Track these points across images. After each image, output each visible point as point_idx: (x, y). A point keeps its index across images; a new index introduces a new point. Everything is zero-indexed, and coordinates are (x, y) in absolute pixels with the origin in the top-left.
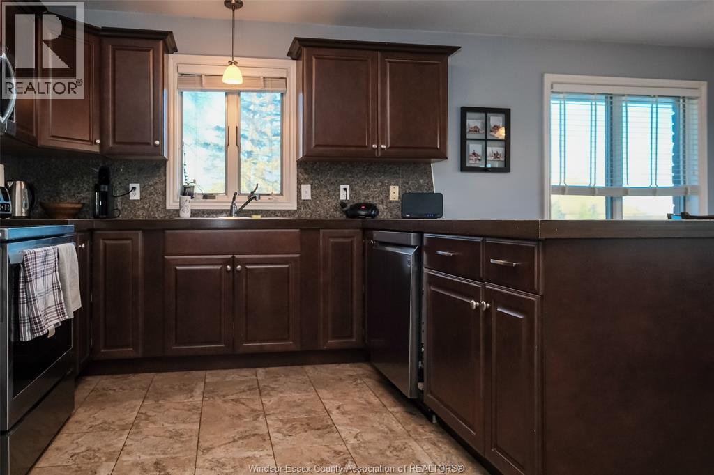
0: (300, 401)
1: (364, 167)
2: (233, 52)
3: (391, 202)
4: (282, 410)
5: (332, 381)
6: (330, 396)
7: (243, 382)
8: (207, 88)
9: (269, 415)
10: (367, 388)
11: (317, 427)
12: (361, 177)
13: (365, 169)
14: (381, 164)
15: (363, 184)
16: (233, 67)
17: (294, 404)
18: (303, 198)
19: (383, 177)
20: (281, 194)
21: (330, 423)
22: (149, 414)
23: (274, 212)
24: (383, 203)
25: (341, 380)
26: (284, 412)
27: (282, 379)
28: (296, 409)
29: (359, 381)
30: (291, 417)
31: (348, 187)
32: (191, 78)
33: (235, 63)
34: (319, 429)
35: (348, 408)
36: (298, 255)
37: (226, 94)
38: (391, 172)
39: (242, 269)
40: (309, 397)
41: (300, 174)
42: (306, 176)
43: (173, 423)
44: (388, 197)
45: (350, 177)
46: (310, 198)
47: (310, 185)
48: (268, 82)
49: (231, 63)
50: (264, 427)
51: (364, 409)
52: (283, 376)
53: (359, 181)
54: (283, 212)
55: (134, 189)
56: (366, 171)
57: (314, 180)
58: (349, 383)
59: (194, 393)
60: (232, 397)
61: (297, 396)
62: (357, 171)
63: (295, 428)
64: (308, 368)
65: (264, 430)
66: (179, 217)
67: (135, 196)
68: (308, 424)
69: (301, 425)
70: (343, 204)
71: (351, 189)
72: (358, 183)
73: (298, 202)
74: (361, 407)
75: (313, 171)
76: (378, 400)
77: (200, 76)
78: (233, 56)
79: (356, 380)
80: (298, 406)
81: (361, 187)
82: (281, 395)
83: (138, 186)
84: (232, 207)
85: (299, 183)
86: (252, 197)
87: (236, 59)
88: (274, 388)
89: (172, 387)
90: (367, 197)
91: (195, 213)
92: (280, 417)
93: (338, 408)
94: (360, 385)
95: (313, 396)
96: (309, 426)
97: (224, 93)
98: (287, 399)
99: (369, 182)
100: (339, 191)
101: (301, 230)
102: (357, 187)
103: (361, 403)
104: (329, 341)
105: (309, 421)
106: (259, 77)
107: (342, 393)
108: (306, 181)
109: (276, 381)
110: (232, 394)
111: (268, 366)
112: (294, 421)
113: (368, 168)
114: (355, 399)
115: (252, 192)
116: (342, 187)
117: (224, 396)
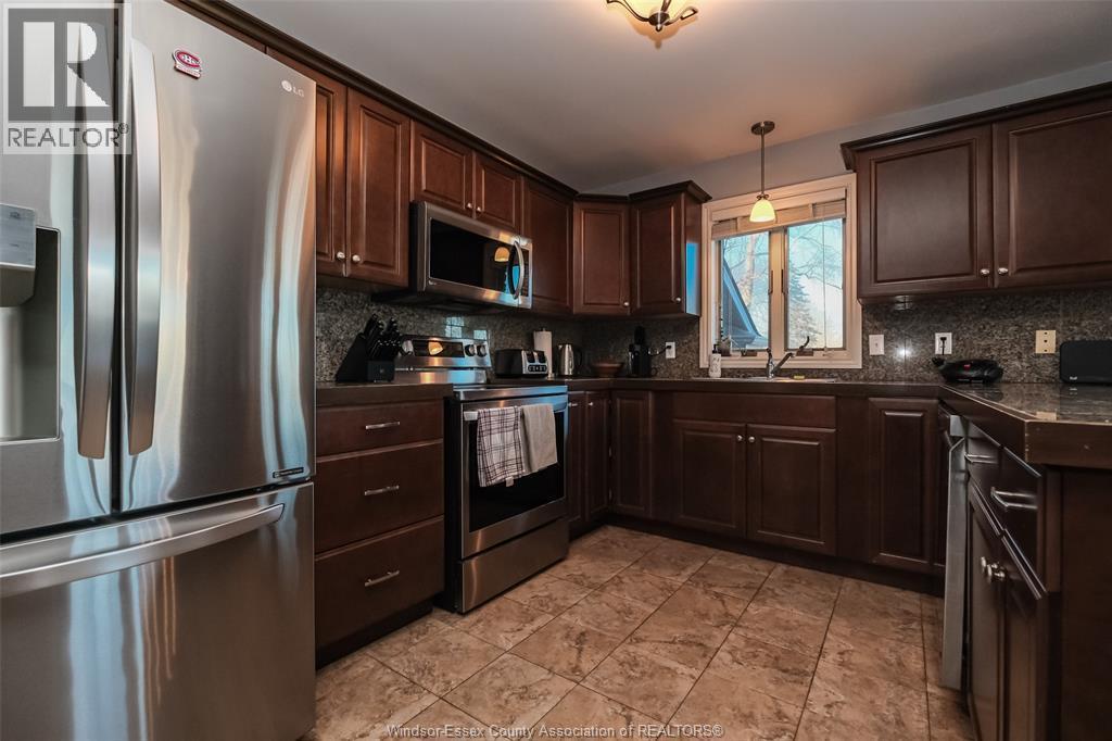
0: (795, 624)
1: (982, 304)
2: (763, 184)
3: (1038, 356)
4: (760, 627)
5: (868, 611)
6: (847, 631)
7: (746, 575)
8: (743, 231)
9: (740, 626)
10: (919, 640)
11: (784, 668)
12: (973, 319)
13: (984, 307)
14: (1017, 297)
15: (980, 329)
16: (763, 202)
17: (783, 624)
18: (871, 353)
19: (1020, 317)
20: (844, 349)
21: (810, 669)
22: (624, 580)
23: (828, 372)
24: (1020, 358)
25: (885, 614)
26: (762, 630)
27: (797, 587)
28: (780, 633)
29: (914, 626)
30: (764, 640)
31: (949, 336)
32: (727, 224)
33: (765, 197)
34: (785, 671)
35: (856, 659)
36: (833, 430)
37: (770, 233)
38: (1039, 308)
39: (755, 441)
40: (811, 622)
41: (867, 322)
42: (877, 324)
43: (635, 598)
44: (1032, 348)
45: (954, 321)
46: (883, 353)
47: (882, 336)
48: (820, 209)
49: (760, 198)
50: (720, 638)
51: (884, 669)
52: (804, 582)
53: (971, 327)
54: (840, 372)
55: (669, 347)
56: (985, 310)
57: (890, 329)
58: (893, 623)
59: (683, 573)
60: (717, 590)
61: (798, 615)
62: (967, 312)
63: (755, 656)
64: (849, 583)
65: (713, 644)
66: (708, 376)
67: (671, 354)
68: (776, 659)
69: (767, 655)
70: (938, 361)
71: (956, 339)
72: (969, 329)
73: (863, 359)
74: (878, 665)
75: (889, 316)
76: (920, 666)
77: (735, 219)
78: (763, 191)
79: (911, 621)
80: (786, 629)
81: (974, 334)
82: (778, 606)
83: (673, 344)
84: (768, 365)
85: (865, 333)
86: (802, 351)
87: (766, 193)
88: (777, 595)
89: (668, 559)
90: (988, 349)
91: (724, 372)
92: (750, 635)
93: (841, 653)
94: (910, 633)
95: (820, 623)
96: (776, 662)
97: (767, 233)
98: (780, 615)
99: (991, 327)
100: (934, 342)
101: (837, 397)
102: (968, 335)
103: (886, 661)
104: (882, 554)
105: (782, 655)
106: (807, 206)
107: (869, 633)
108: (876, 331)
109: (789, 587)
110: (721, 587)
111: (794, 565)
112: (762, 647)
113: (988, 306)
114: (882, 650)
115: (802, 347)
116: (938, 336)
117: (710, 586)
